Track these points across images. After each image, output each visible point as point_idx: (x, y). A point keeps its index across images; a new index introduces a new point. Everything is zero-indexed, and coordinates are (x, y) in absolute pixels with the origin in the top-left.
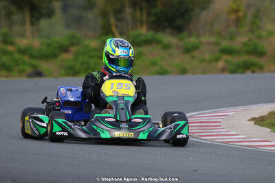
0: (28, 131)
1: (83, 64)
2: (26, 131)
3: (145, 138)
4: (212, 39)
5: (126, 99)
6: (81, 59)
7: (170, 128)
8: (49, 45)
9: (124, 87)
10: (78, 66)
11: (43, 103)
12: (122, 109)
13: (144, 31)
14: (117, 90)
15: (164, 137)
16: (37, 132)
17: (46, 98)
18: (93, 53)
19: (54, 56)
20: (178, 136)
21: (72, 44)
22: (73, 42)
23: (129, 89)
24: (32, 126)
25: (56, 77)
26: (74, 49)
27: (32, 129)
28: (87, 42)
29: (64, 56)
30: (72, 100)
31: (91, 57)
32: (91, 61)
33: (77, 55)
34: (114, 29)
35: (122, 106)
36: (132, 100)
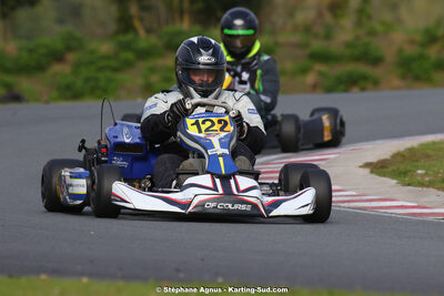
1: (87, 80)
4: (296, 38)
6: (84, 72)
8: (31, 51)
10: (79, 83)
13: (185, 26)
18: (104, 63)
19: (40, 68)
21: (69, 49)
22: (72, 44)
25: (47, 102)
26: (72, 57)
28: (94, 45)
29: (57, 68)
31: (101, 69)
32: (101, 76)
33: (77, 66)
34: (137, 24)
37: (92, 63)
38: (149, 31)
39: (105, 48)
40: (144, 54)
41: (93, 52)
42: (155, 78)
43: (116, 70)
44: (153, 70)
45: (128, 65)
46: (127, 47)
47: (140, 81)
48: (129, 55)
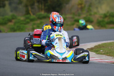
1: (18, 27)
4: (71, 16)
10: (16, 28)
13: (43, 13)
18: (22, 22)
21: (13, 19)
26: (14, 21)
31: (21, 24)
33: (15, 23)
38: (34, 14)
39: (22, 18)
40: (32, 20)
42: (35, 26)
44: (34, 24)
45: (28, 23)
46: (28, 18)
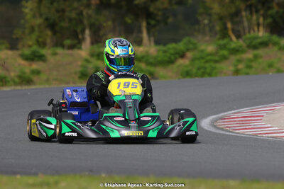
0: (36, 134)
2: (33, 134)
3: (155, 136)
5: (133, 98)
6: (198, 64)
7: (180, 125)
8: (165, 52)
9: (130, 86)
11: (49, 105)
12: (130, 107)
14: (124, 89)
15: (173, 135)
16: (44, 134)
17: (52, 100)
19: (171, 62)
20: (187, 133)
22: (189, 47)
23: (136, 87)
24: (40, 128)
27: (39, 131)
28: (203, 47)
29: (180, 61)
30: (79, 100)
32: (207, 65)
34: (230, 33)
35: (130, 105)
36: (140, 99)
37: (202, 58)
41: (202, 51)
43: (216, 62)
47: (232, 68)
48: (225, 52)
